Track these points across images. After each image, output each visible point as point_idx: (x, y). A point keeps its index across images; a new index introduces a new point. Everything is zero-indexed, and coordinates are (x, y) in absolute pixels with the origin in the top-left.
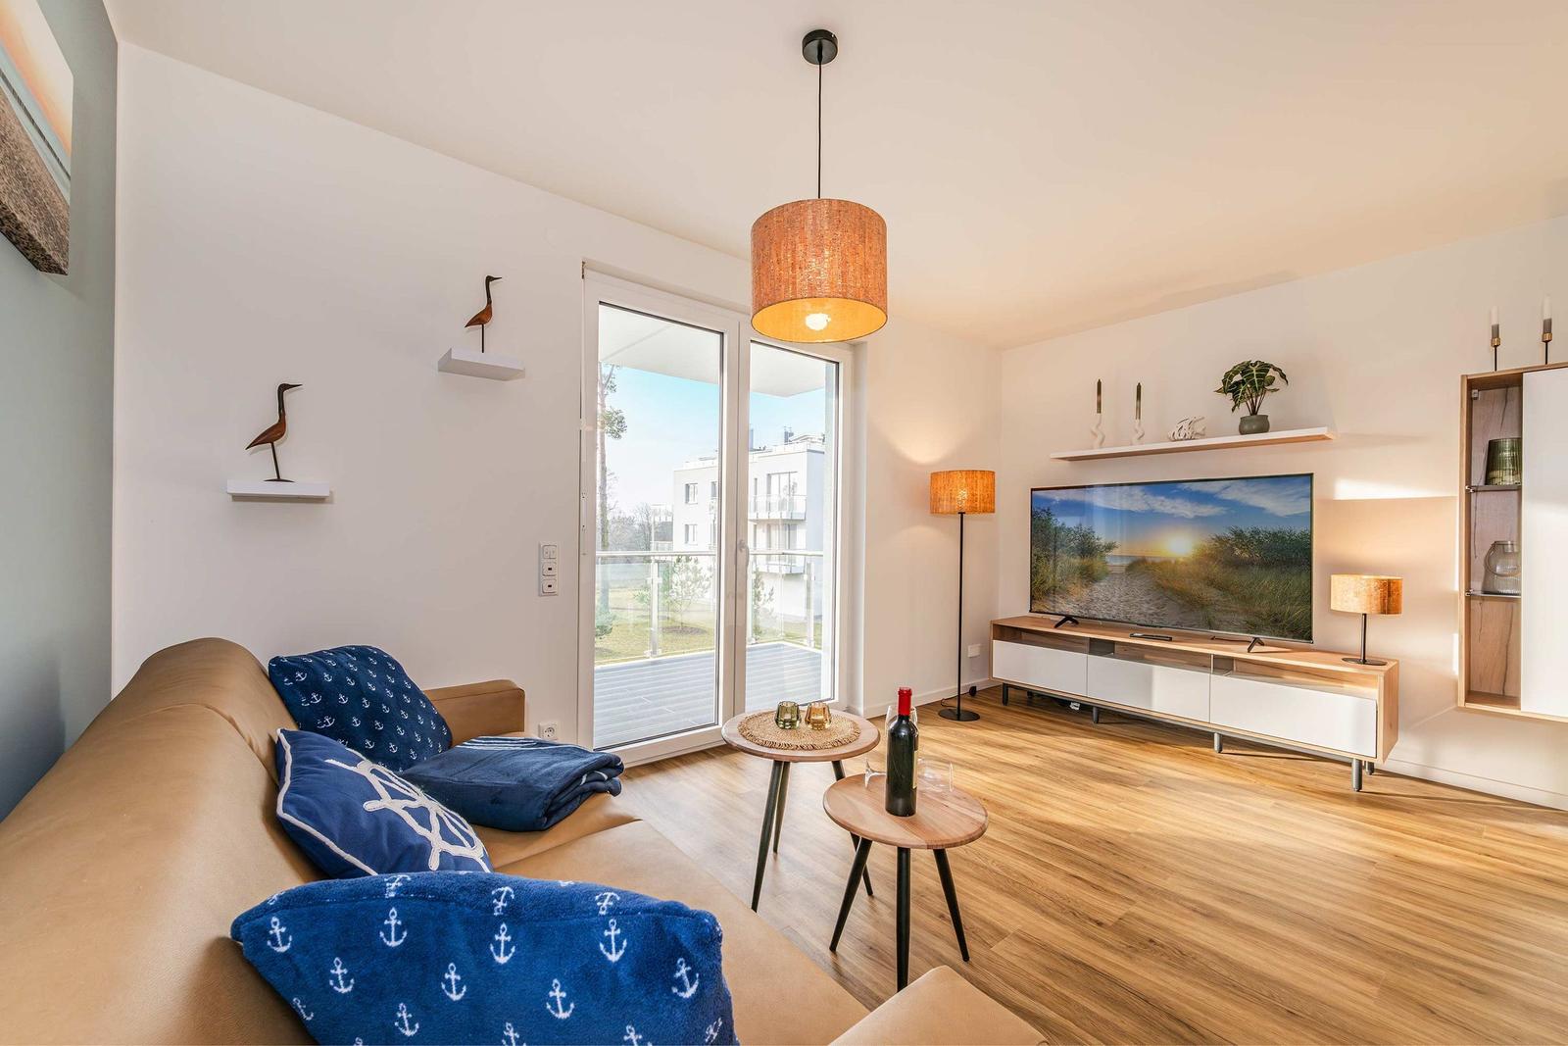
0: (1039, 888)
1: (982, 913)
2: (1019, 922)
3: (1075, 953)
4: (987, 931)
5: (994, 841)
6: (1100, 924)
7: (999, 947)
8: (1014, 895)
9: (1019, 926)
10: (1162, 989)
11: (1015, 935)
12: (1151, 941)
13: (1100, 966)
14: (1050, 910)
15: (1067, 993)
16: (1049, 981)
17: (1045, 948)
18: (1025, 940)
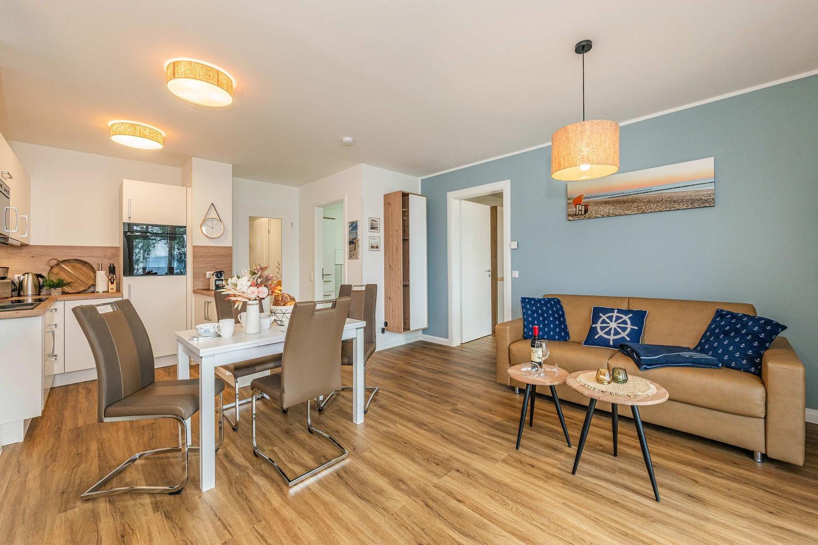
0: (484, 489)
1: (514, 470)
2: (496, 468)
3: (474, 456)
4: (510, 462)
5: (513, 534)
6: (458, 471)
7: (504, 455)
8: (499, 483)
9: (496, 465)
10: (445, 447)
11: (497, 461)
12: (437, 464)
13: (465, 453)
14: (480, 475)
15: (480, 443)
16: (486, 446)
17: (485, 457)
18: (495, 460)
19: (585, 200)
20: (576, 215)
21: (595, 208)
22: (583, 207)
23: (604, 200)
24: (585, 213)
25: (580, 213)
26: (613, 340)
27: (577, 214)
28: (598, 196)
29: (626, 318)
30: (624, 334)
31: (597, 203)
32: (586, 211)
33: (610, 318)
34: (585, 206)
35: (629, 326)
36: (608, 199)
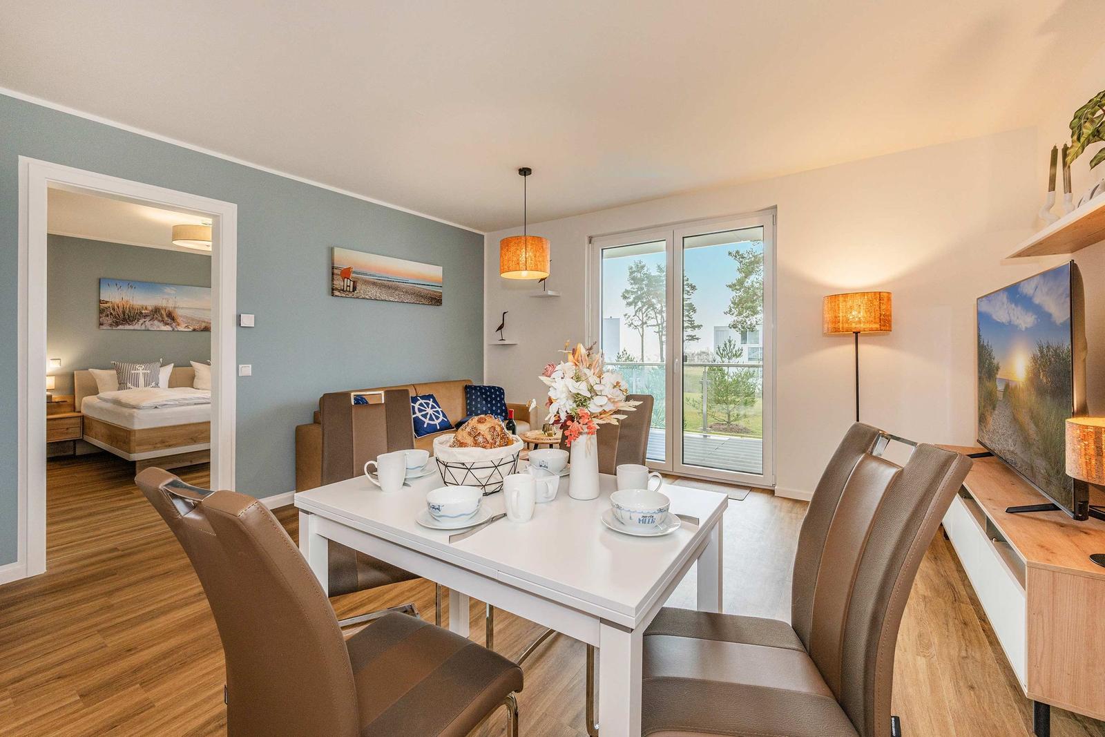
19: (354, 275)
20: (343, 290)
21: (364, 287)
22: (352, 283)
23: (372, 280)
24: (353, 291)
25: (348, 289)
26: (428, 424)
27: (345, 289)
28: (366, 274)
29: (441, 416)
30: (427, 421)
31: (366, 282)
32: (354, 289)
33: (433, 407)
34: (354, 282)
35: (437, 422)
36: (376, 281)
